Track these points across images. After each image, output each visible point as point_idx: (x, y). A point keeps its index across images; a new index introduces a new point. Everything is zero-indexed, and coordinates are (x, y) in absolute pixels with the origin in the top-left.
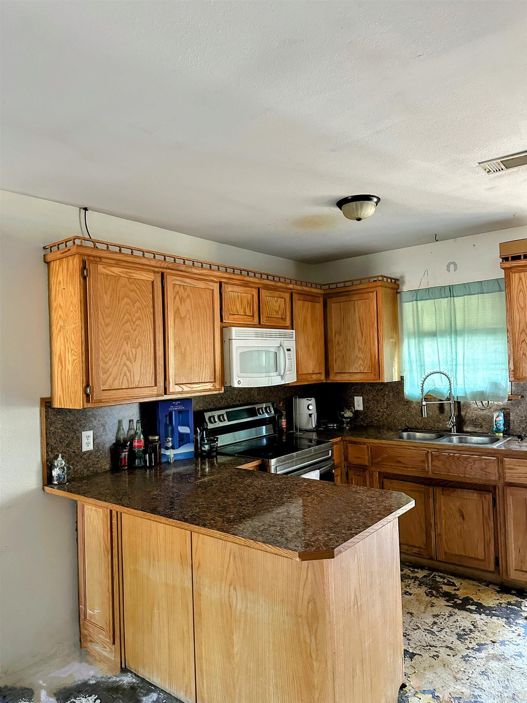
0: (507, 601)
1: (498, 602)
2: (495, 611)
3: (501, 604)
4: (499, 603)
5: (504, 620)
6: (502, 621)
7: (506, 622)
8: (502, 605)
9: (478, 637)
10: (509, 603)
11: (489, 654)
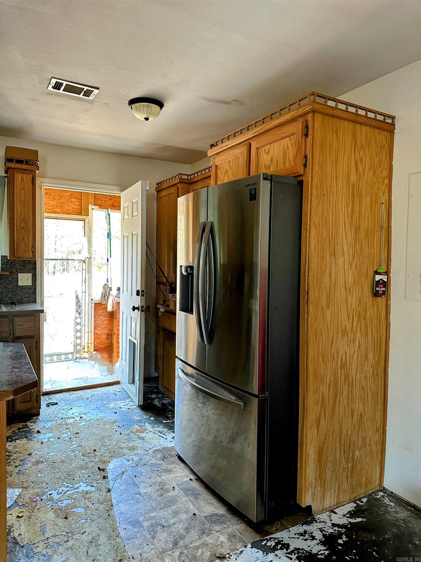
0: (17, 427)
1: (11, 431)
2: (14, 437)
3: (14, 431)
4: (13, 431)
5: (25, 439)
6: (24, 441)
7: (27, 440)
8: (16, 432)
9: (17, 457)
10: (19, 429)
11: (34, 462)
